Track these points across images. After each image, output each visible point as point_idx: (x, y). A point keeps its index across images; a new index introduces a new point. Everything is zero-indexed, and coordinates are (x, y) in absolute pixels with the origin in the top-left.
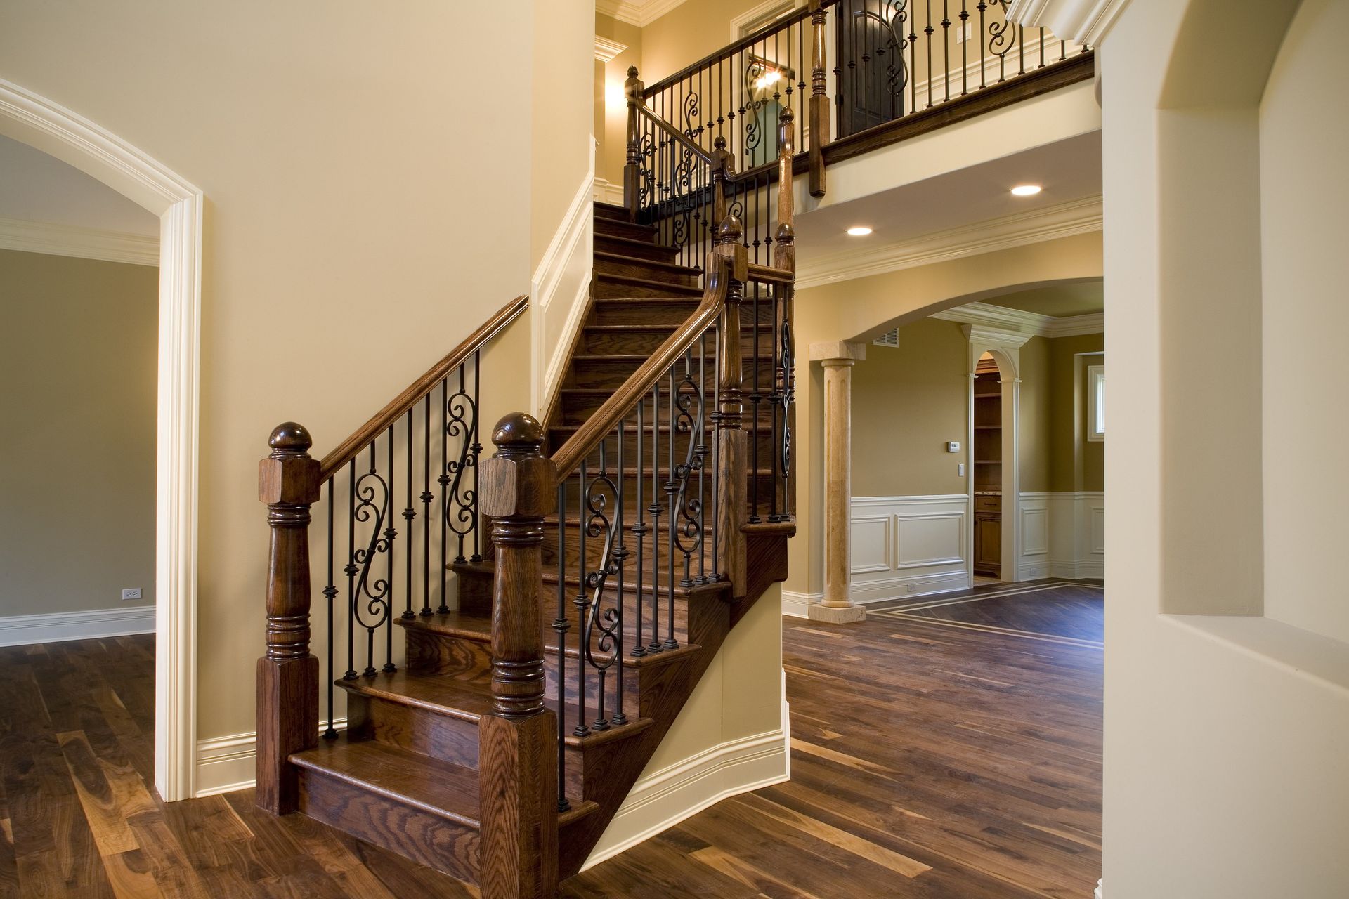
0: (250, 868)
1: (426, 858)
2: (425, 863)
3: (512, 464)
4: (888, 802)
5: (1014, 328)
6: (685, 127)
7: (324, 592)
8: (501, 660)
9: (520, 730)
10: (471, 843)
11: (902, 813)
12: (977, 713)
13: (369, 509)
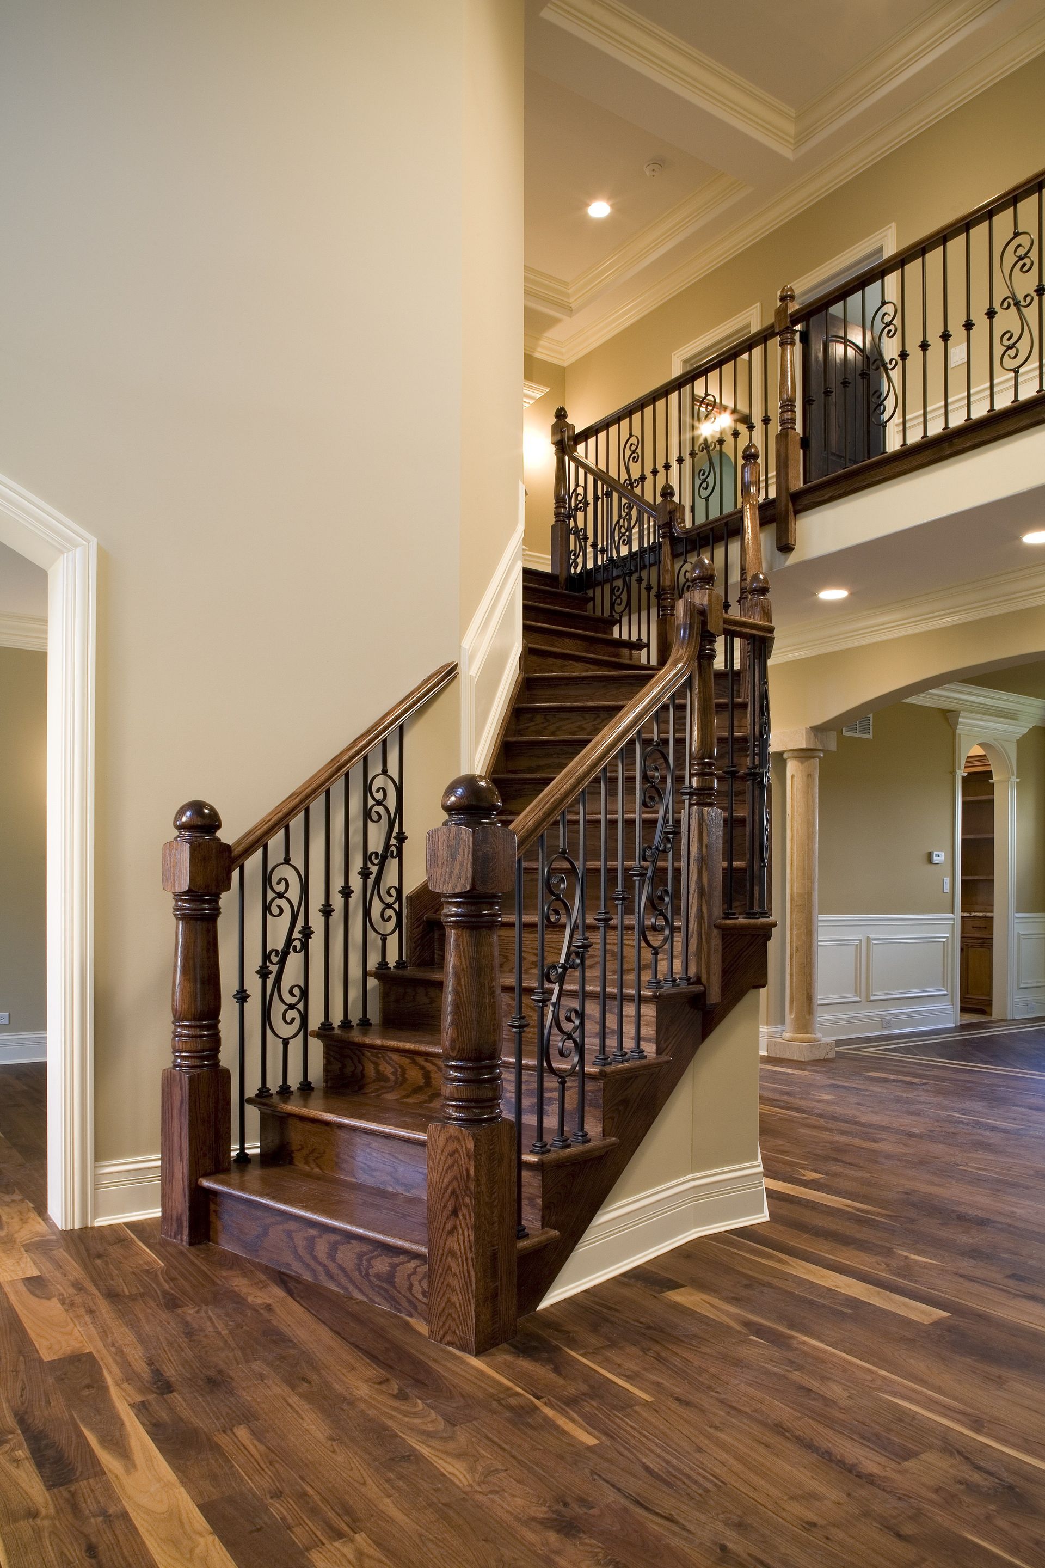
0: (164, 1297)
1: (361, 1291)
2: (360, 1297)
3: (466, 831)
4: (888, 1245)
5: (1010, 715)
6: (624, 476)
7: (234, 996)
8: (453, 1059)
9: (477, 1139)
10: (415, 1272)
11: (906, 1257)
12: (981, 1155)
13: (283, 903)
